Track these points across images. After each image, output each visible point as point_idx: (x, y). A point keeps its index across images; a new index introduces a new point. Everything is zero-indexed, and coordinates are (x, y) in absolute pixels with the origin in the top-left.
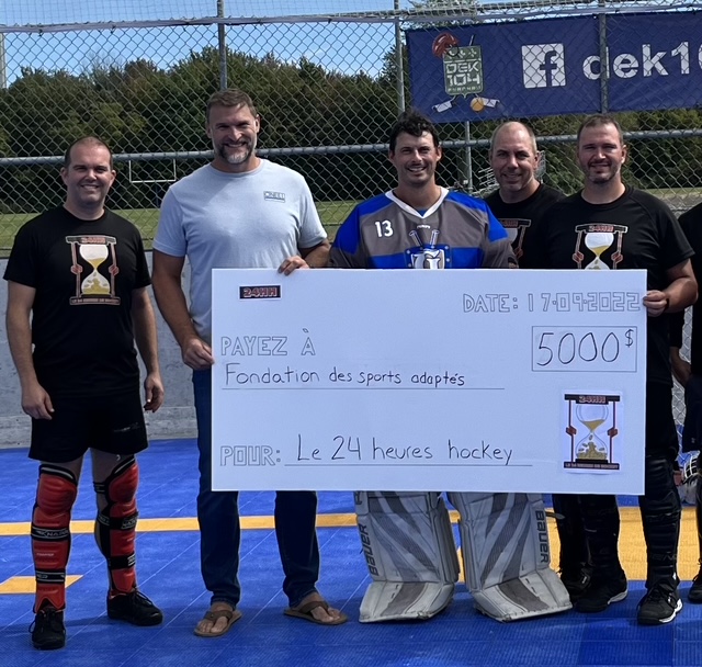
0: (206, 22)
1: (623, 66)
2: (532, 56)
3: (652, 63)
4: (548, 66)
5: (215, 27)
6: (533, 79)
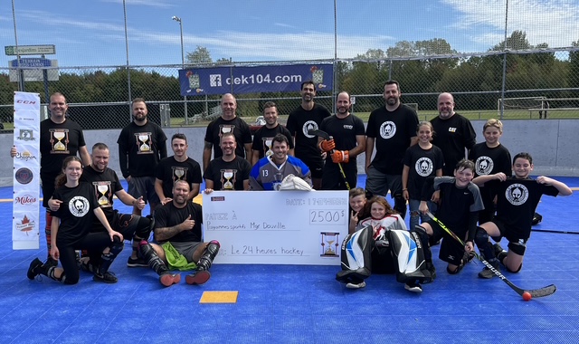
1: (236, 81)
2: (213, 78)
3: (244, 80)
4: (217, 81)
6: (213, 84)
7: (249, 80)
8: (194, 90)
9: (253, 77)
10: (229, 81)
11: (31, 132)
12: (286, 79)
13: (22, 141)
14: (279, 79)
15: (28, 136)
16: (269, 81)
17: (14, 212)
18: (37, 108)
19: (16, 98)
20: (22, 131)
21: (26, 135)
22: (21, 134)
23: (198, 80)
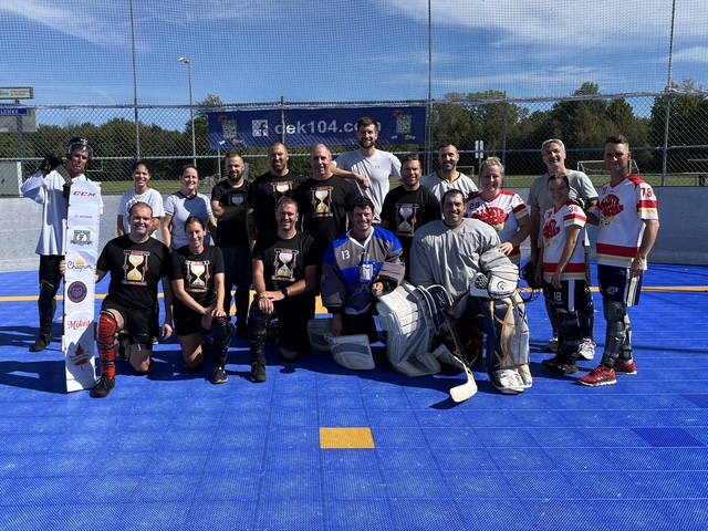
0: (130, 107)
1: (290, 129)
2: (256, 123)
3: (301, 128)
4: (262, 129)
5: (133, 109)
6: (256, 133)
7: (308, 129)
8: (229, 141)
9: (312, 123)
10: (280, 129)
11: (88, 234)
13: (77, 246)
14: (349, 127)
15: (84, 239)
16: (335, 129)
20: (76, 233)
21: (81, 237)
22: (75, 237)
23: (235, 127)
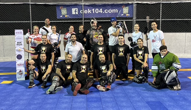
1: (85, 12)
2: (73, 10)
3: (89, 11)
4: (76, 11)
6: (74, 13)
7: (92, 12)
8: (64, 16)
9: (93, 10)
10: (82, 12)
11: (21, 42)
12: (110, 11)
13: (18, 46)
14: (106, 11)
15: (20, 44)
16: (101, 12)
17: (17, 68)
18: (22, 35)
19: (15, 32)
20: (18, 42)
21: (19, 44)
22: (18, 44)
23: (66, 11)
